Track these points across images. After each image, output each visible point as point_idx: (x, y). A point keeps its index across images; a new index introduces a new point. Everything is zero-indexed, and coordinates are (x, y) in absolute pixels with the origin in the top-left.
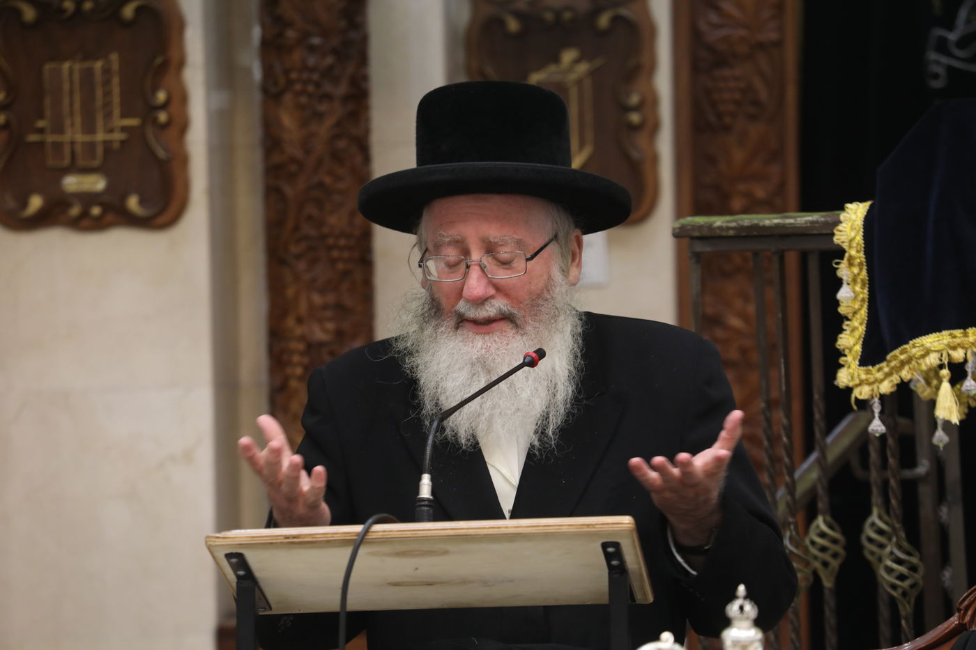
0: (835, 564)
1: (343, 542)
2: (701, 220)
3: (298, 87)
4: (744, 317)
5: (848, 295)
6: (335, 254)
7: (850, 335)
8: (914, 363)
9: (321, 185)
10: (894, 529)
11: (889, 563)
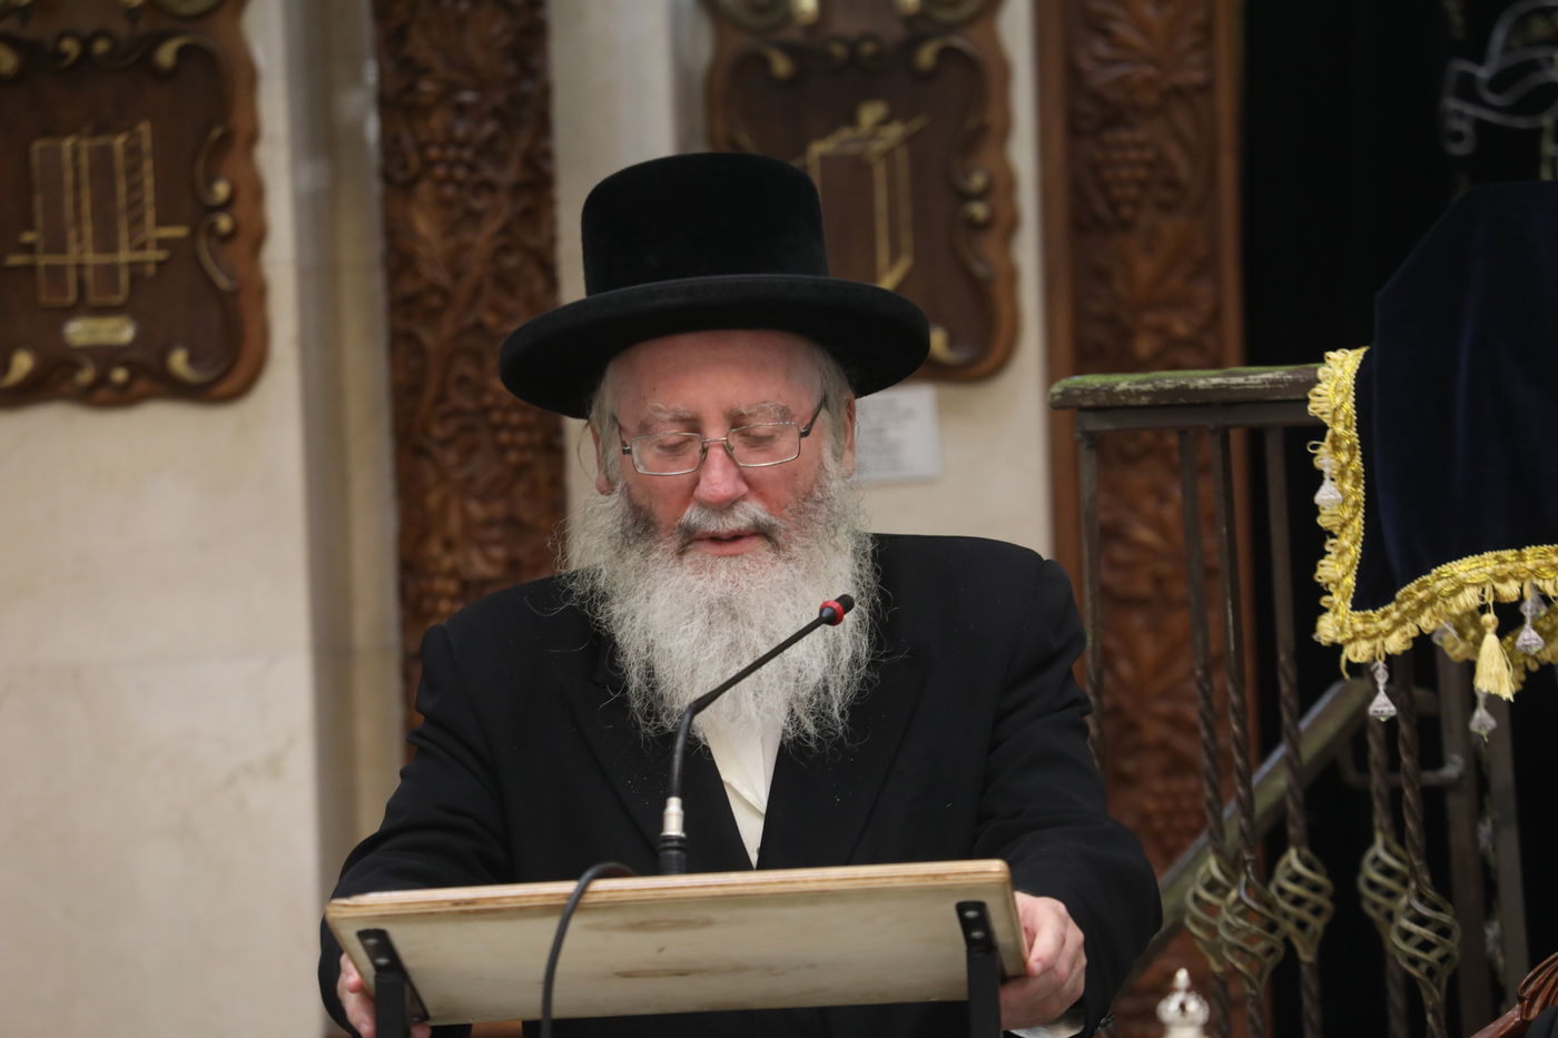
0: (1317, 924)
1: (546, 910)
2: (1094, 380)
3: (440, 171)
4: (1159, 526)
5: (1332, 497)
6: (504, 437)
7: (1337, 560)
8: (1439, 603)
9: (479, 327)
10: (1412, 868)
11: (1406, 924)
